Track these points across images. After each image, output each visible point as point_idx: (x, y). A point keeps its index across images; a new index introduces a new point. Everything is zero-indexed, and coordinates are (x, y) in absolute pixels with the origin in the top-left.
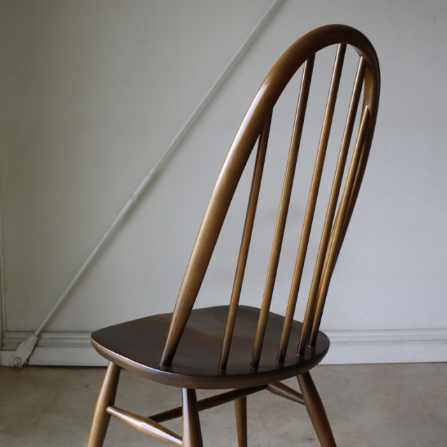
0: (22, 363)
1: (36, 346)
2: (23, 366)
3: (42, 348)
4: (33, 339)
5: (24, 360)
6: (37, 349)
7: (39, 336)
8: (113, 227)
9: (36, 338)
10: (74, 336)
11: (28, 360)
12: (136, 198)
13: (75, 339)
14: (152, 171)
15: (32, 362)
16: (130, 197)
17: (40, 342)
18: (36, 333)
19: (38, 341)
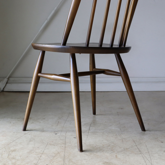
0: (1, 90)
1: (7, 83)
2: (2, 91)
3: (10, 84)
4: (6, 80)
5: (2, 89)
6: (7, 84)
7: (8, 79)
8: (39, 32)
9: (7, 80)
10: (23, 79)
11: (4, 89)
12: (49, 20)
13: (23, 80)
14: (56, 8)
15: (5, 90)
16: (46, 20)
17: (9, 81)
18: (7, 77)
19: (7, 81)
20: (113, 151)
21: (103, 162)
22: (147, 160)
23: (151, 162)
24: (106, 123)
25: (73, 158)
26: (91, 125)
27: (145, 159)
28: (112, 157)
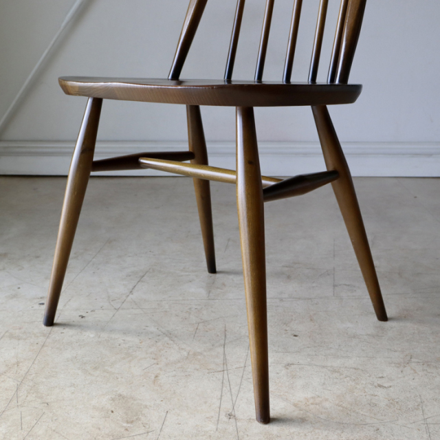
20: (155, 361)
21: (113, 397)
22: (229, 393)
23: (234, 399)
24: (183, 273)
25: (44, 380)
26: (143, 276)
27: (224, 389)
28: (145, 380)
